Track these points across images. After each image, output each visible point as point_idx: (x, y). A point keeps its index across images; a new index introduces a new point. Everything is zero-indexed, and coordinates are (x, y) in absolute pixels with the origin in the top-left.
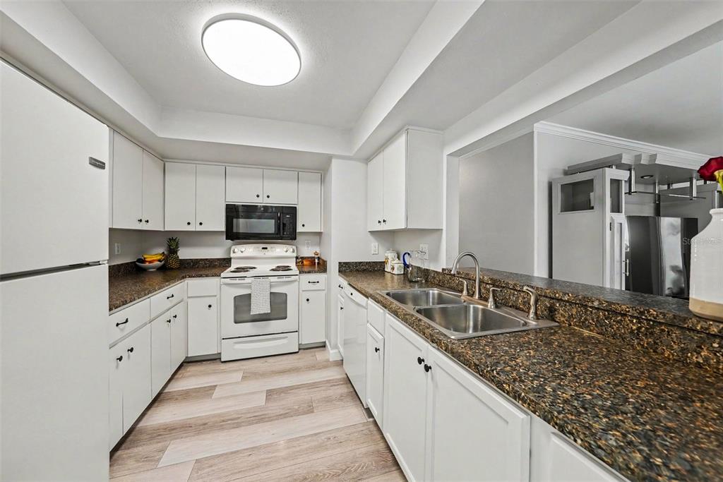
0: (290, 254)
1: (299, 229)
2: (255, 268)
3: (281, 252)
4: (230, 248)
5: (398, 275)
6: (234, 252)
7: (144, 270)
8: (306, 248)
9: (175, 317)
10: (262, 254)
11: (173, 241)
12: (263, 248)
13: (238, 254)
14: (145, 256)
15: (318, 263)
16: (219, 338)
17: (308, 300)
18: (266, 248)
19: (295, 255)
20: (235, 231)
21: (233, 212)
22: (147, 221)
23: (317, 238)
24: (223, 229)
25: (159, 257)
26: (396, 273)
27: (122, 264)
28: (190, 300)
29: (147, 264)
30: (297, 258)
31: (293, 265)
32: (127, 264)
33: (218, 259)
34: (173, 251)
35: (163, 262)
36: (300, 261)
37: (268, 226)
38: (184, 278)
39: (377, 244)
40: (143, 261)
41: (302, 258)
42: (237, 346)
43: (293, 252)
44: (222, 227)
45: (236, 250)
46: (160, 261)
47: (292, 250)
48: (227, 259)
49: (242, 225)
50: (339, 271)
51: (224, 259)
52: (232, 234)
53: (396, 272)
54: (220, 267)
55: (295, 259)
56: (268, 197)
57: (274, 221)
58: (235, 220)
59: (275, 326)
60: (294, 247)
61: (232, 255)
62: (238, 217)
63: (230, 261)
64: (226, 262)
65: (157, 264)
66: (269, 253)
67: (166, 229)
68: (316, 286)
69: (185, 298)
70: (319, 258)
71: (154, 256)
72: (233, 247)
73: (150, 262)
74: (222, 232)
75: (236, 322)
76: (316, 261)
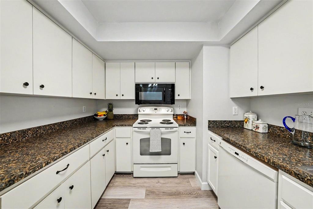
0: (169, 112)
1: (176, 97)
2: (151, 121)
3: (165, 111)
4: (138, 109)
5: (262, 133)
6: (140, 111)
7: (97, 120)
8: (178, 109)
9: (108, 151)
10: (154, 112)
11: (111, 105)
12: (155, 109)
13: (142, 112)
14: (98, 113)
15: (187, 119)
16: (132, 163)
17: (184, 144)
18: (157, 109)
19: (172, 113)
20: (140, 99)
21: (139, 88)
22: (95, 94)
23: (185, 103)
24: (134, 98)
25: (105, 113)
26: (261, 132)
27: (87, 117)
28: (117, 139)
29: (99, 117)
30: (174, 115)
31: (171, 119)
32: (90, 117)
33: (132, 115)
34: (111, 110)
35: (106, 116)
36: (176, 116)
37: (158, 96)
38: (113, 126)
39: (237, 107)
40: (97, 115)
41: (177, 115)
42: (142, 169)
43: (172, 111)
44: (133, 97)
45: (141, 110)
46: (104, 115)
47: (171, 110)
48: (136, 114)
49: (143, 96)
50: (209, 127)
51: (135, 115)
52: (139, 101)
53: (261, 130)
54: (133, 119)
55: (172, 115)
56: (158, 78)
57: (162, 92)
58: (140, 93)
59: (164, 158)
60: (172, 109)
61: (139, 113)
62: (141, 91)
63: (138, 116)
64: (136, 116)
65: (103, 117)
66: (158, 112)
67: (106, 99)
68: (189, 135)
69: (115, 138)
70: (187, 116)
71: (102, 113)
72: (139, 108)
73: (100, 116)
74: (133, 100)
75: (141, 154)
76: (185, 117)
